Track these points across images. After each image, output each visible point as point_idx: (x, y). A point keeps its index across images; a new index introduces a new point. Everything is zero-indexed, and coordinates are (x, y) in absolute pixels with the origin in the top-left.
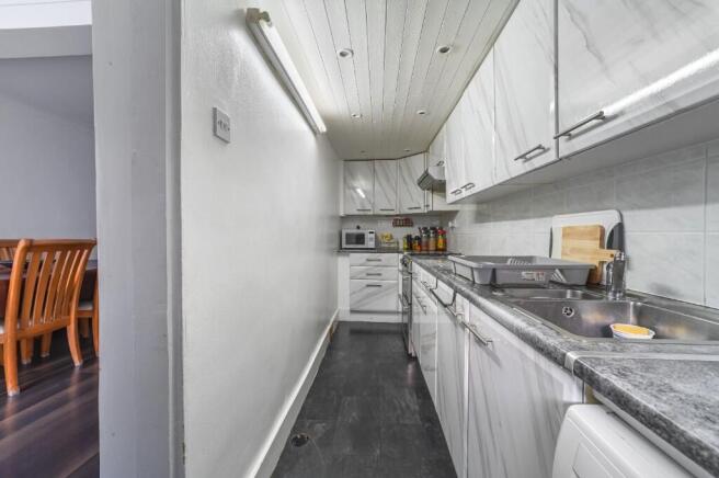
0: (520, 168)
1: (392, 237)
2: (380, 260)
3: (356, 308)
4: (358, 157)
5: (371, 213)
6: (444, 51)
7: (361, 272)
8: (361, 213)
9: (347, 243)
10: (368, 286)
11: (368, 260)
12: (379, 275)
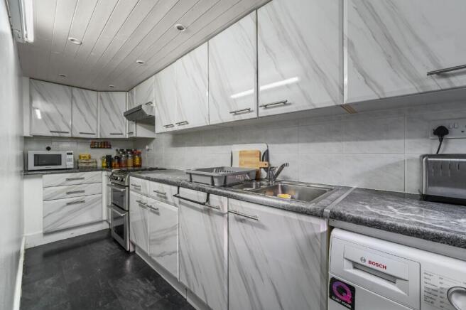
0: (231, 118)
1: (90, 157)
2: (82, 178)
3: (50, 229)
4: (54, 80)
5: (69, 135)
6: (180, 28)
7: (60, 192)
8: (57, 135)
9: (36, 165)
10: (69, 204)
11: (68, 180)
12: (83, 191)
